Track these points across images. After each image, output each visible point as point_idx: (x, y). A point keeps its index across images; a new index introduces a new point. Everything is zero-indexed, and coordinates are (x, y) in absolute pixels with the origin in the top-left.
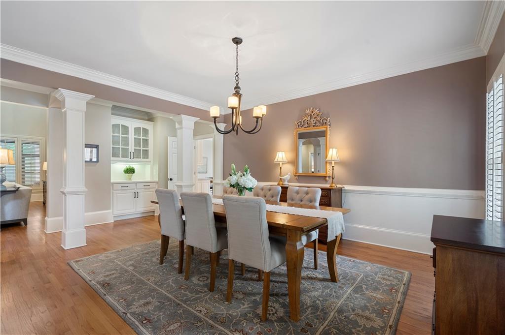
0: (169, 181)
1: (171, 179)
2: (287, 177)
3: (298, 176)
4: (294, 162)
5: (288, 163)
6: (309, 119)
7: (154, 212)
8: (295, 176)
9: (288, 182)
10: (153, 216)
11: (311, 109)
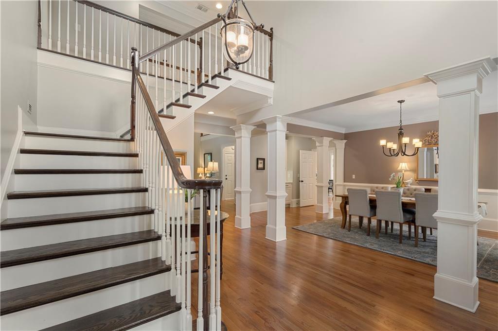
0: (300, 183)
1: (302, 181)
2: (410, 181)
3: (419, 180)
4: (415, 170)
5: (410, 171)
6: (430, 139)
7: (289, 204)
8: (416, 180)
9: (411, 184)
10: (289, 207)
11: (432, 132)
